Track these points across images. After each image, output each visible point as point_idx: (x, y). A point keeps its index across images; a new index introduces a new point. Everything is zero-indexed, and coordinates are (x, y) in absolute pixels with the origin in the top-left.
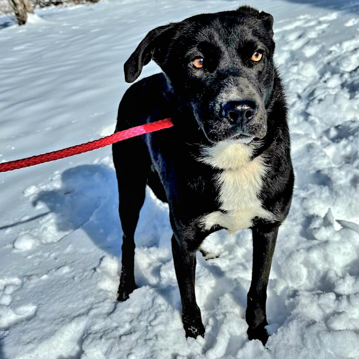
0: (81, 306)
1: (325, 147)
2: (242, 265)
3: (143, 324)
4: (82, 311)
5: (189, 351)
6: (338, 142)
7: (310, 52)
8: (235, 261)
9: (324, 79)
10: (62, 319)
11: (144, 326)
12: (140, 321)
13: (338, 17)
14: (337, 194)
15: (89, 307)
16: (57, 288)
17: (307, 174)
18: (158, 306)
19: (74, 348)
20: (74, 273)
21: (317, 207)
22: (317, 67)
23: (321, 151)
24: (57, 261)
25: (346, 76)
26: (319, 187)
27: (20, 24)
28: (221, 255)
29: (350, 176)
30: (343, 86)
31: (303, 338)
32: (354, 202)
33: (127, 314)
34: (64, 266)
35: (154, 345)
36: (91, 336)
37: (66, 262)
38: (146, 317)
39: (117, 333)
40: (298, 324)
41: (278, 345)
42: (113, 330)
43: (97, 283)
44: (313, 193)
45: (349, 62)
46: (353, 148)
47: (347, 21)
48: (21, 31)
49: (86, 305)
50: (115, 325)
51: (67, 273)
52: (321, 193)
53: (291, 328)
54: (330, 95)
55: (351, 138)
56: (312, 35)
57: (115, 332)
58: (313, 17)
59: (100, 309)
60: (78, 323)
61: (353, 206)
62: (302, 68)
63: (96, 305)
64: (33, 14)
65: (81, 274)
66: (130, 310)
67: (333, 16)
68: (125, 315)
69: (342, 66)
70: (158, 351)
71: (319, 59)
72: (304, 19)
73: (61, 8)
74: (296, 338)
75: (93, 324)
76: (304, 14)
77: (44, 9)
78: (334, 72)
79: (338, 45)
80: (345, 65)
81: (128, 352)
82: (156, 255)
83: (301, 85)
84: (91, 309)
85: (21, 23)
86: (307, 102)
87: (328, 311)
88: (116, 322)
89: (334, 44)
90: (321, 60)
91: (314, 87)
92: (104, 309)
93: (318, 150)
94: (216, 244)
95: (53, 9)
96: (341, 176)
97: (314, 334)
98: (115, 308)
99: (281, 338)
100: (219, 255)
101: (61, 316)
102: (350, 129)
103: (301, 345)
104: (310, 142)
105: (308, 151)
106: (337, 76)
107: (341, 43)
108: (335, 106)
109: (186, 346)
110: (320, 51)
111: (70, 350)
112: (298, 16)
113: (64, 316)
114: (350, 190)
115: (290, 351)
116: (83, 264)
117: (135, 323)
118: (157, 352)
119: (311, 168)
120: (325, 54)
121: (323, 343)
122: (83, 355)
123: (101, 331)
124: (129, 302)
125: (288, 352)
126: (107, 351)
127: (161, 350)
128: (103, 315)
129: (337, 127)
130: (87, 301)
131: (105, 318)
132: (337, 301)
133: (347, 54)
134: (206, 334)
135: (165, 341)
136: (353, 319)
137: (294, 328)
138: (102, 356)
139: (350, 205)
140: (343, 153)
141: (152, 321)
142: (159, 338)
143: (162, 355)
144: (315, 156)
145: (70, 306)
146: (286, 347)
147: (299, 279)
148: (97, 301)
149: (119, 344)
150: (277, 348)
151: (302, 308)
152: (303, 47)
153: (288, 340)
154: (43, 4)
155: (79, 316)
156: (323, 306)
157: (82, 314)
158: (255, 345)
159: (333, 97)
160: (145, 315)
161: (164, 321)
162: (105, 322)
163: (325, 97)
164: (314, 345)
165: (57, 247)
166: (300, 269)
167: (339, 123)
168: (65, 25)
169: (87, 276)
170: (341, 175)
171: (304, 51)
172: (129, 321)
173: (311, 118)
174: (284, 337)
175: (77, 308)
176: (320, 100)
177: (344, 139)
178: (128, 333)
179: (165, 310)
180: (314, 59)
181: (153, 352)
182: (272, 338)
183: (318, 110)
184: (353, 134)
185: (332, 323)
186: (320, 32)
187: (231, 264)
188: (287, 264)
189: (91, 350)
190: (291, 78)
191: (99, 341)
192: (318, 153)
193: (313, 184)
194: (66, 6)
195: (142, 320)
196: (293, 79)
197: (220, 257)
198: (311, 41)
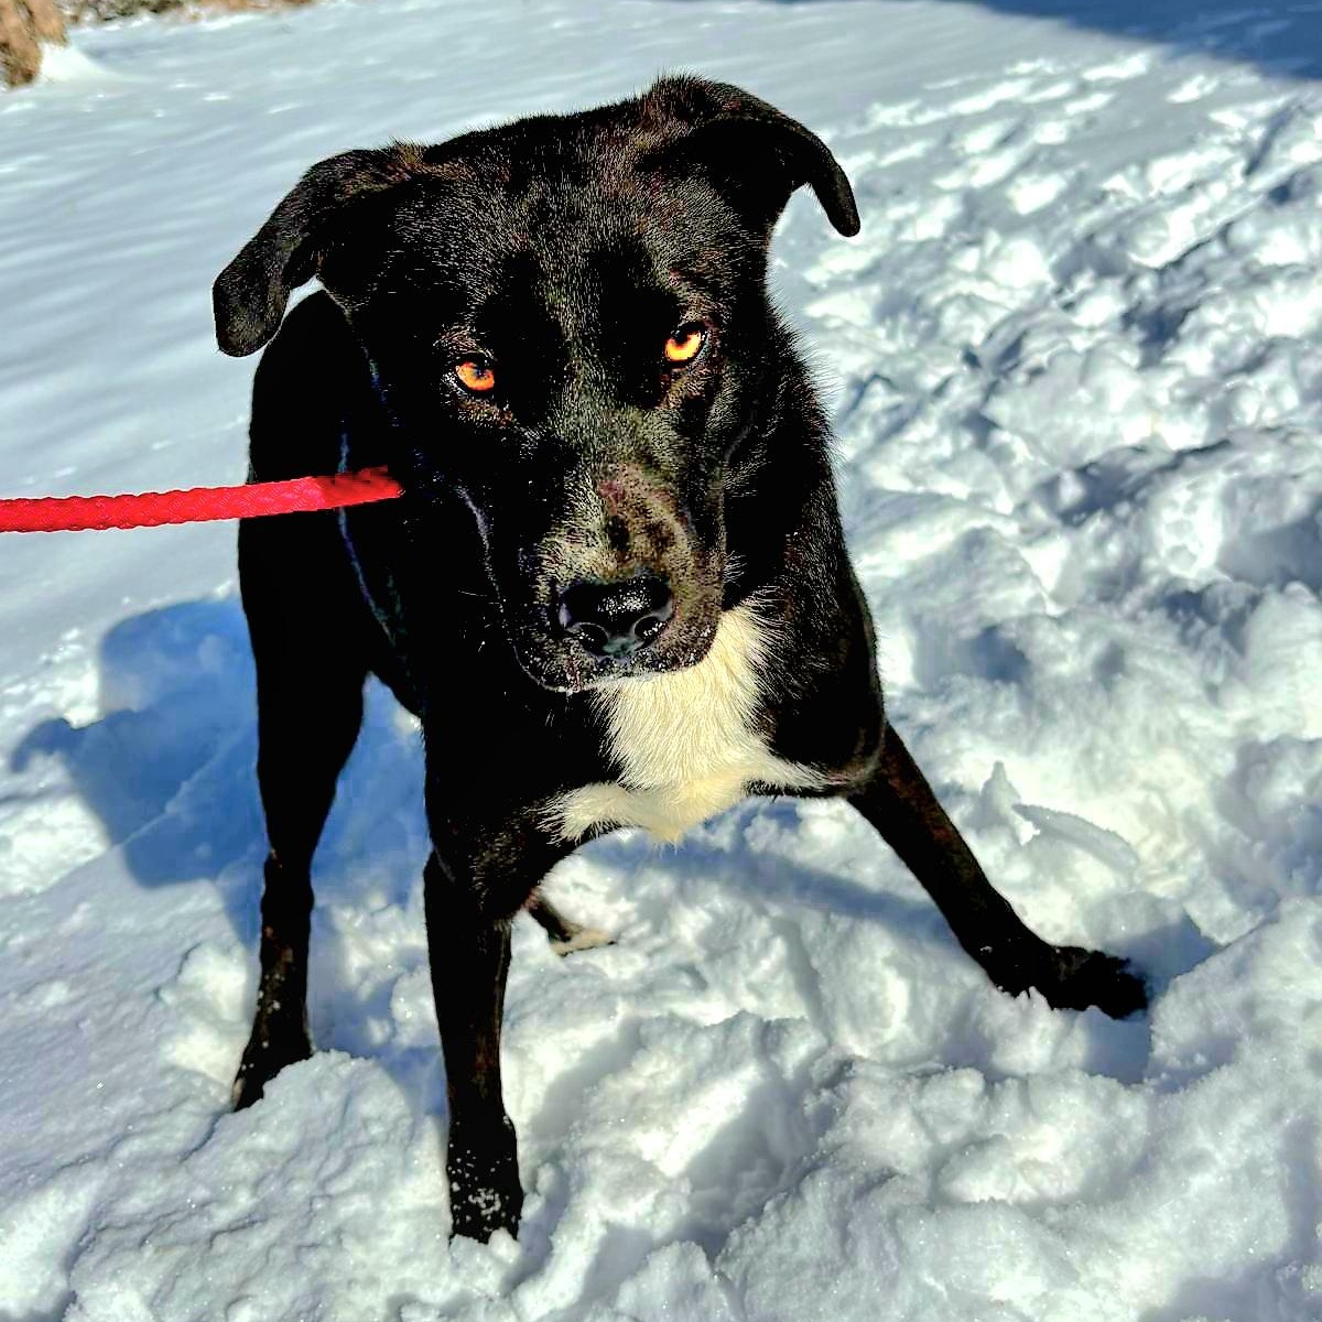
0: (91, 1126)
1: (1029, 544)
2: (692, 970)
3: (299, 1189)
4: (90, 1146)
5: (456, 1286)
6: (1079, 525)
7: (1032, 194)
8: (671, 958)
9: (1069, 296)
10: (13, 1175)
11: (301, 1199)
12: (290, 1180)
13: (1152, 70)
14: (1046, 713)
15: (118, 1130)
16: (13, 1063)
17: (951, 642)
18: (360, 1125)
19: (51, 1284)
20: (80, 1008)
21: (966, 758)
22: (1049, 253)
23: (1013, 556)
24: (31, 962)
25: (1145, 284)
26: (988, 687)
27: (12, 84)
28: (624, 934)
29: (1096, 648)
30: (1128, 319)
31: (845, 1236)
32: (1104, 740)
33: (250, 1153)
34: (51, 980)
35: (325, 1267)
36: (107, 1238)
37: (61, 967)
38: (314, 1164)
39: (204, 1227)
40: (832, 1184)
41: (755, 1259)
42: (190, 1215)
43: (158, 1041)
44: (965, 710)
45: (1162, 233)
46: (1127, 546)
47: (1175, 85)
48: (14, 108)
49: (110, 1124)
50: (202, 1193)
51: (56, 1008)
52: (991, 709)
53: (809, 1198)
54: (1071, 352)
55: (1123, 509)
56: (1050, 132)
57: (195, 1219)
58: (1062, 69)
59: (155, 1138)
60: (69, 1190)
61: (1100, 756)
62: (996, 253)
63: (144, 1124)
64: (65, 46)
65: (108, 1009)
66: (263, 1140)
67: (1134, 63)
68: (240, 1158)
69: (1135, 248)
70: (339, 1291)
71: (1058, 222)
72: (1030, 75)
73: (176, 22)
74: (824, 1233)
75: (124, 1192)
76: (1032, 58)
77: (114, 27)
78: (1107, 269)
79: (1133, 170)
80: (1145, 244)
81: (230, 1294)
82: (393, 941)
83: (985, 316)
84: (126, 1136)
85: (19, 78)
86: (991, 378)
87: (947, 1136)
88: (206, 1186)
89: (1120, 167)
90: (1064, 226)
91: (1023, 325)
92: (170, 1139)
93: (1000, 554)
94: (611, 898)
95: (145, 28)
96: (1061, 648)
97: (880, 1219)
98: (210, 1133)
99: (775, 1233)
100: (619, 936)
101: (12, 1166)
102: (1127, 475)
103: (837, 1258)
104: (978, 523)
105: (969, 558)
106: (1112, 285)
107: (1144, 165)
108: (1084, 395)
109: (444, 1269)
110: (1067, 196)
111: (34, 1291)
112: (1013, 63)
113: (22, 1164)
114: (1091, 697)
115: (795, 1279)
116: (118, 975)
117: (273, 1188)
118: (334, 1293)
119: (967, 619)
120: (1083, 203)
121: (908, 1253)
122: (74, 1308)
123: (151, 1217)
124: (261, 1113)
125: (787, 1284)
126: (159, 1291)
127: (350, 1283)
128: (167, 1157)
129: (1082, 472)
130: (114, 1111)
131: (167, 1172)
132: (987, 1099)
133: (1160, 203)
134: (525, 1224)
135: (368, 1251)
136: (1037, 1164)
137: (820, 1196)
138: (140, 1310)
139: (1089, 752)
140: (1094, 563)
141: (329, 1179)
142: (349, 1243)
143: (350, 1303)
144: (987, 574)
145: (52, 1127)
146: (784, 1267)
147: (877, 1019)
148: (151, 1109)
149: (203, 1264)
150: (751, 1271)
151: (856, 1127)
152: (1009, 179)
153: (795, 1242)
154: (109, 9)
155: (77, 1164)
156: (930, 1119)
157: (87, 1157)
158: (679, 1261)
159: (1079, 361)
160: (309, 1159)
161: (375, 1178)
162: (168, 1185)
163: (1051, 361)
164: (880, 1258)
165: (36, 912)
166: (883, 983)
167: (1092, 454)
168: (181, 86)
169: (124, 1018)
170: (1065, 641)
171: (1012, 192)
172: (252, 1178)
173: (1001, 437)
174: (781, 1230)
175: (74, 1134)
176: (1036, 372)
177: (1100, 513)
178: (241, 1223)
179: (382, 1138)
180: (1042, 221)
181: (318, 1291)
182: (742, 1236)
183: (1025, 409)
184: (1131, 497)
185: (954, 1178)
186: (1079, 123)
187: (651, 969)
188: (839, 968)
189: (100, 1290)
190: (951, 291)
191: (132, 1256)
192: (1000, 562)
193: (968, 674)
194: (195, 18)
195: (297, 1174)
196: (958, 296)
197: (622, 941)
198: (1042, 158)
